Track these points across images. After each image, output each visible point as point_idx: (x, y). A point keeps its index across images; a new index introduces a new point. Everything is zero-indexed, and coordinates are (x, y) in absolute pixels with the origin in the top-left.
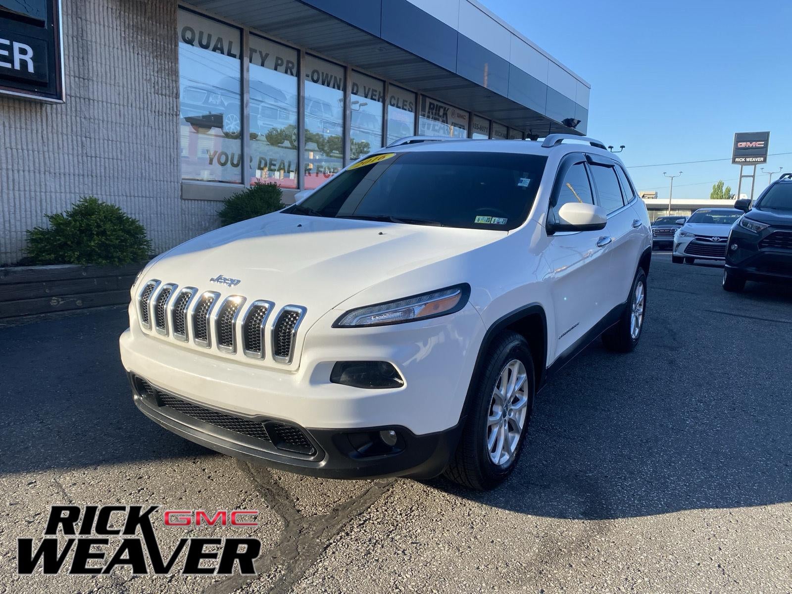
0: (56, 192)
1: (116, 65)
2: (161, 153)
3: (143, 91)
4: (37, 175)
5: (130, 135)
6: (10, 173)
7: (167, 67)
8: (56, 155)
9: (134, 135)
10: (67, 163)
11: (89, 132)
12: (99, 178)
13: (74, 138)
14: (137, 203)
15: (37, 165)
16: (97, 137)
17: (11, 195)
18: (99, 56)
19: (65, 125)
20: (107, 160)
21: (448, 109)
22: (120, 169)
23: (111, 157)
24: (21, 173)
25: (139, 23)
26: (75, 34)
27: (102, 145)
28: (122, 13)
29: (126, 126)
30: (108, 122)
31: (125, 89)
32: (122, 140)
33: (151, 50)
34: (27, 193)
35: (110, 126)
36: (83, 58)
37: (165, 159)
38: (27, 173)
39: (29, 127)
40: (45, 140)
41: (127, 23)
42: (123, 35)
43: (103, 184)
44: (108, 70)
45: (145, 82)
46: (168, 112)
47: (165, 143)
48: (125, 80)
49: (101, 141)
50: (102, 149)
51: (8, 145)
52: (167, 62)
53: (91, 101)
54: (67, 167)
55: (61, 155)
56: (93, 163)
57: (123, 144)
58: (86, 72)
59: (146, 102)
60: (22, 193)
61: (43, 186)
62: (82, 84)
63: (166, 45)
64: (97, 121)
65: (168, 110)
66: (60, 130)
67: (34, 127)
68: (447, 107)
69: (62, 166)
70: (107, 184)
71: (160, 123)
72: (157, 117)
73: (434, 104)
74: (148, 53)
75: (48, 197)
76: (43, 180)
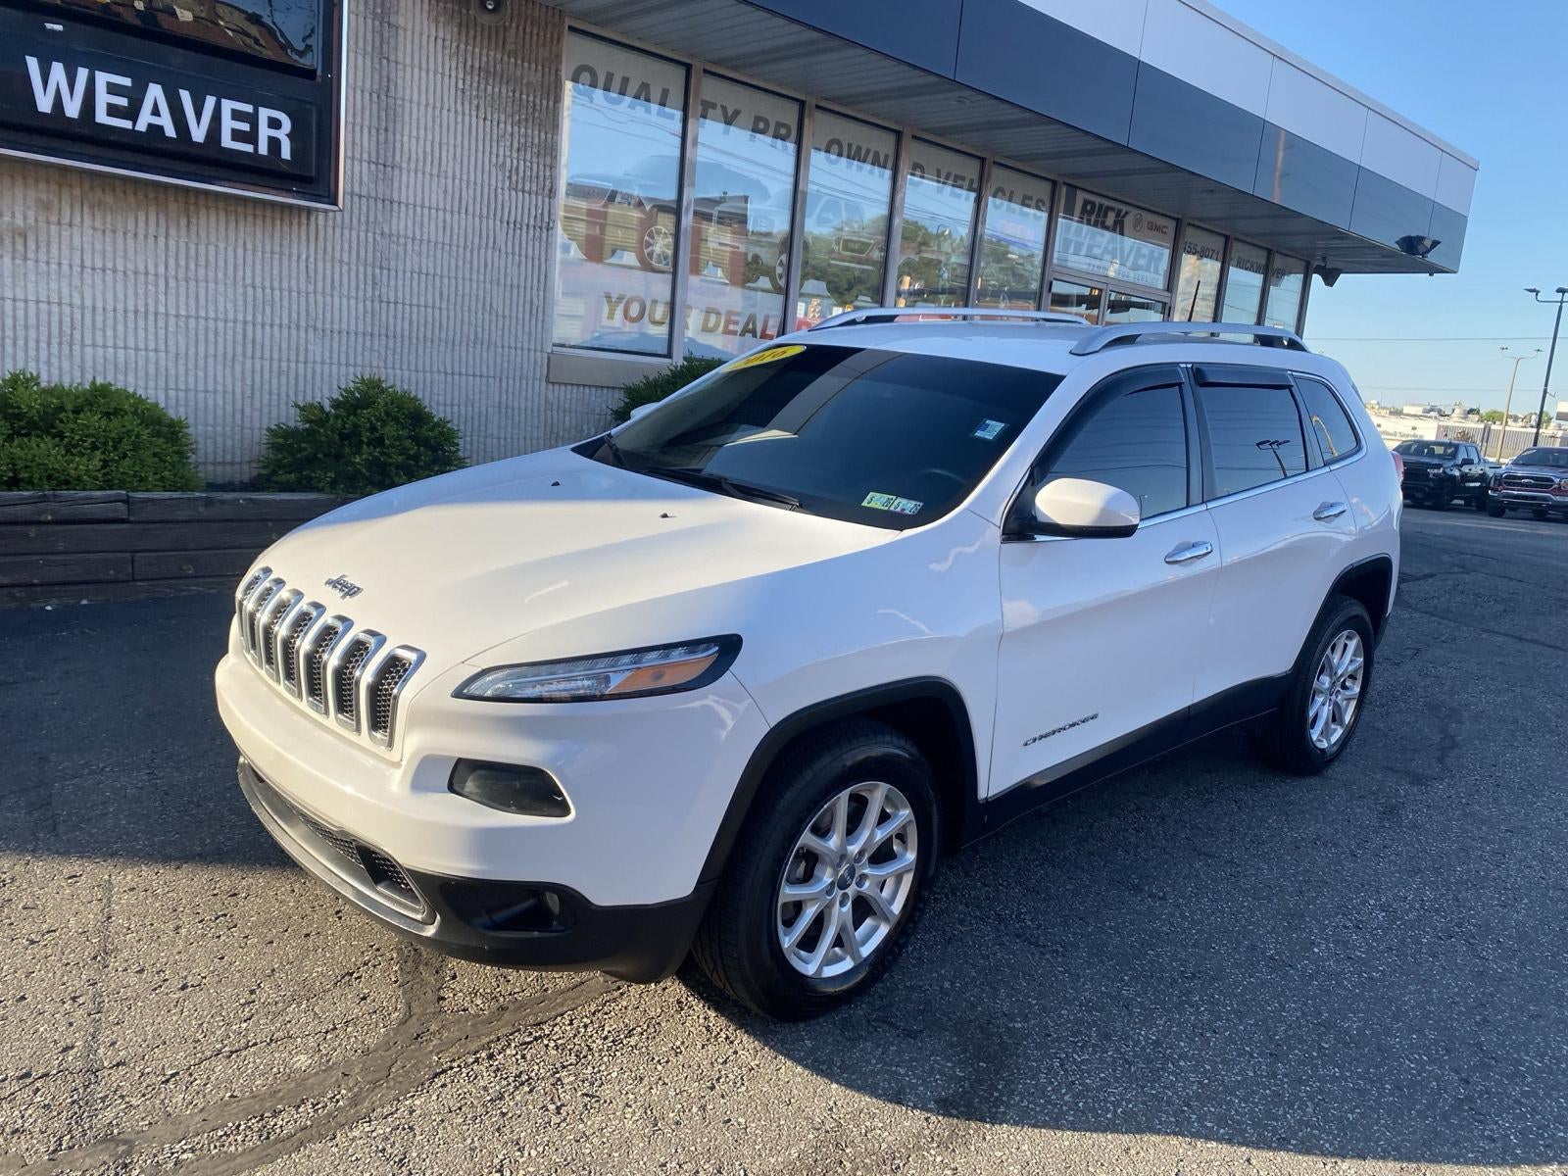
0: (323, 362)
1: (445, 140)
2: (515, 296)
3: (489, 185)
4: (294, 332)
5: (460, 264)
6: (250, 328)
7: (536, 141)
8: (328, 299)
9: (468, 266)
10: (345, 313)
11: (388, 259)
12: (399, 340)
13: (361, 269)
14: (463, 385)
15: (294, 316)
16: (401, 268)
17: (248, 366)
18: (414, 125)
19: (346, 246)
20: (415, 309)
21: (1127, 213)
22: (437, 324)
23: (422, 303)
24: (268, 328)
25: (492, 63)
26: (376, 87)
27: (408, 282)
28: (462, 46)
29: (454, 248)
30: (421, 241)
31: (457, 182)
32: (445, 273)
33: (509, 110)
34: (275, 364)
35: (424, 248)
36: (386, 130)
37: (521, 309)
38: (276, 329)
39: (286, 251)
40: (312, 273)
41: (469, 63)
42: (460, 86)
43: (406, 350)
44: (428, 150)
45: (493, 169)
46: (532, 223)
47: (522, 278)
48: (458, 166)
49: (408, 275)
50: (408, 288)
51: (249, 281)
52: (537, 133)
53: (395, 206)
54: (345, 320)
55: (336, 299)
56: (391, 314)
57: (446, 281)
58: (390, 154)
59: (493, 206)
60: (267, 363)
61: (302, 353)
62: (381, 176)
63: (538, 101)
64: (402, 240)
65: (532, 219)
66: (337, 255)
67: (295, 251)
68: (1125, 208)
69: (337, 319)
70: (413, 351)
71: (517, 242)
72: (511, 232)
73: (1093, 204)
74: (503, 117)
75: (310, 371)
76: (303, 342)
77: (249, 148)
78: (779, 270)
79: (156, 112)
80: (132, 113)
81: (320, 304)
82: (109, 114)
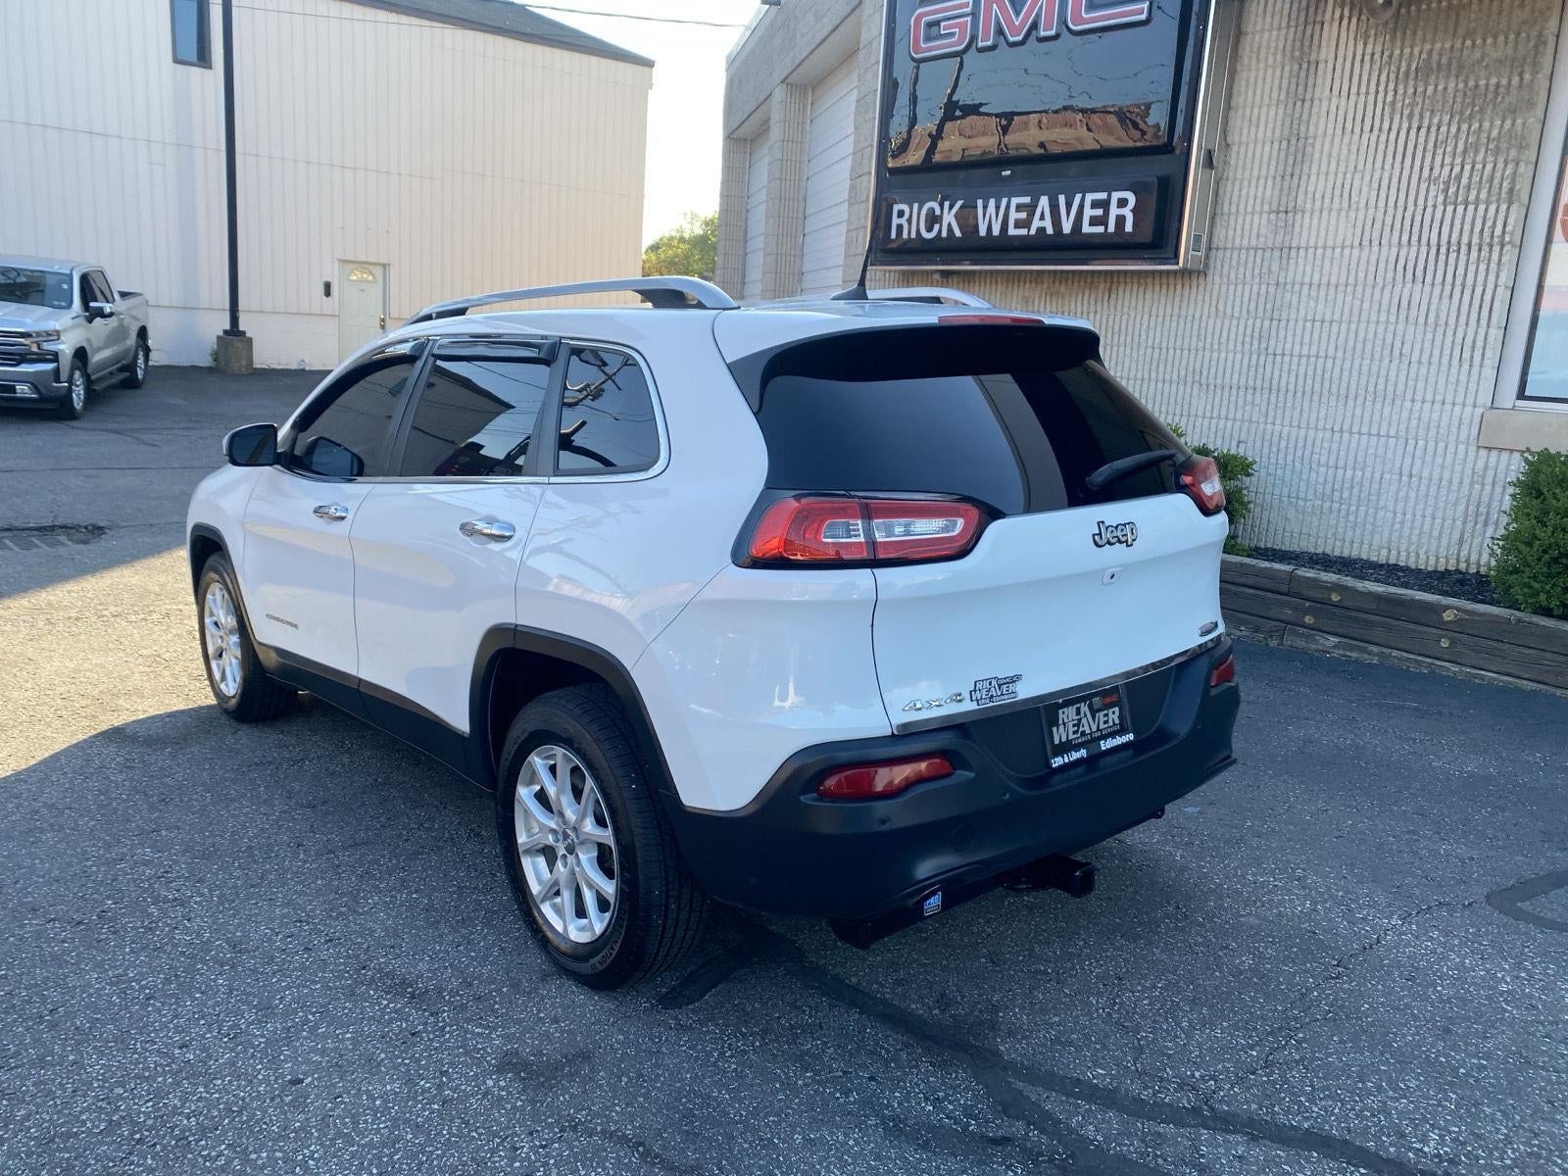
2: (1439, 336)
3: (1415, 206)
4: (1181, 388)
5: (1366, 305)
7: (1496, 133)
8: (1215, 354)
9: (1375, 306)
10: (1229, 368)
11: (1280, 310)
12: (1282, 392)
13: (1250, 322)
14: (1353, 445)
15: (1183, 372)
16: (1293, 316)
18: (1324, 160)
20: (1304, 360)
23: (1312, 353)
25: (1436, 56)
26: (1286, 133)
27: (1299, 332)
28: (1397, 53)
30: (1320, 285)
31: (1370, 211)
33: (1457, 108)
35: (1323, 293)
37: (1446, 352)
41: (1404, 68)
42: (1390, 98)
43: (1289, 405)
45: (1424, 185)
46: (1476, 241)
47: (1453, 314)
48: (1374, 193)
49: (1300, 323)
50: (1298, 338)
52: (1498, 123)
53: (1293, 253)
54: (1228, 375)
55: (1223, 355)
56: (1278, 367)
58: (1292, 199)
62: (1281, 224)
63: (1504, 82)
64: (1297, 288)
65: (1476, 236)
69: (1220, 374)
70: (1298, 405)
71: (1450, 270)
72: (1441, 257)
74: (1447, 118)
76: (1187, 397)
77: (1101, 229)
79: (1042, 218)
80: (1026, 224)
81: (1207, 360)
82: (1016, 227)
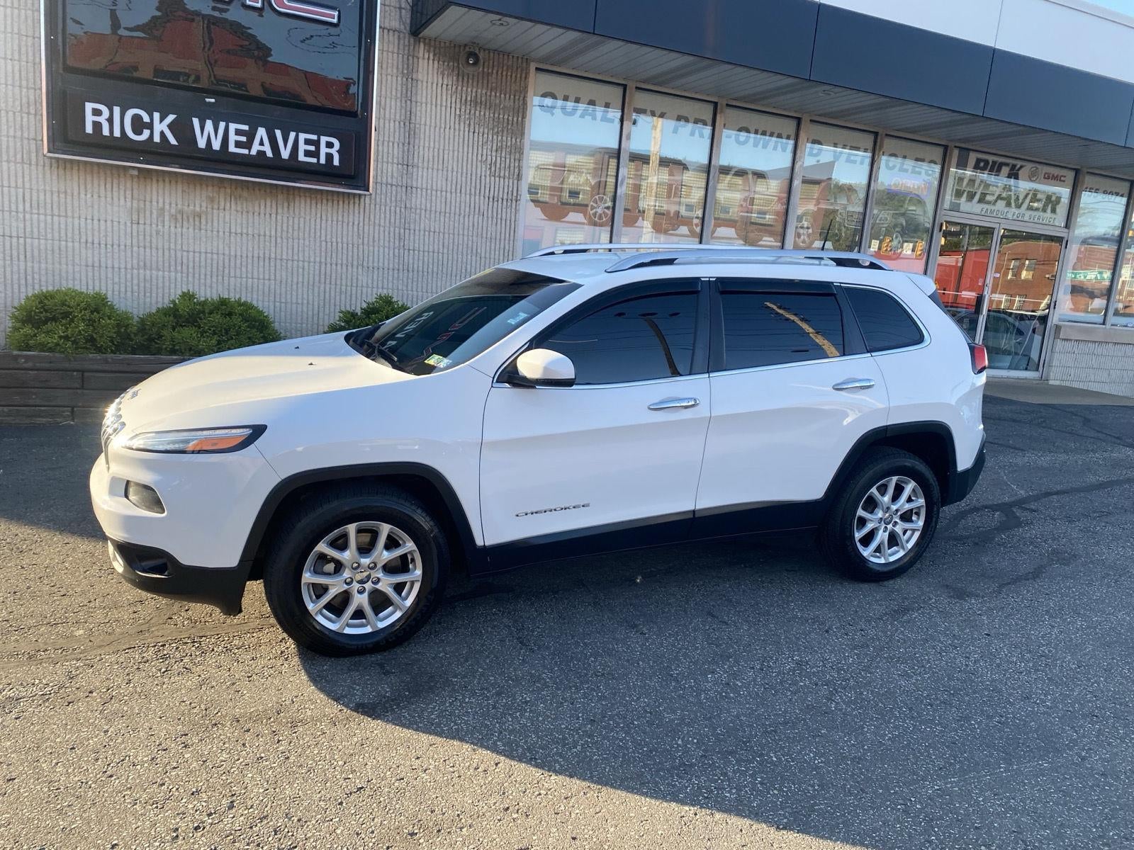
0: (367, 287)
1: (447, 148)
3: (476, 174)
4: (350, 268)
5: (456, 225)
6: (323, 266)
7: (509, 144)
8: (371, 248)
9: (461, 226)
10: (381, 257)
11: (409, 223)
12: (415, 273)
13: (392, 229)
15: (350, 259)
16: (417, 228)
17: (322, 288)
18: (427, 139)
19: (382, 215)
20: (426, 254)
21: (1021, 167)
22: (440, 263)
23: (431, 250)
24: (334, 266)
25: (479, 96)
26: (403, 118)
27: (422, 237)
28: (460, 88)
29: (452, 215)
30: (431, 211)
31: (455, 173)
32: (446, 231)
33: (490, 126)
34: (338, 287)
35: (433, 216)
36: (409, 144)
37: (497, 253)
38: (339, 267)
39: (346, 220)
40: (361, 233)
41: (464, 98)
42: (458, 112)
43: (420, 280)
44: (436, 154)
45: (479, 164)
46: (505, 197)
47: (498, 234)
48: (455, 163)
49: (422, 232)
50: (422, 241)
51: (323, 238)
52: (509, 139)
53: (414, 189)
54: (381, 260)
55: (376, 249)
56: (411, 257)
57: (446, 236)
58: (411, 158)
59: (478, 187)
60: (333, 287)
61: (355, 281)
62: (405, 172)
63: (510, 118)
64: (418, 211)
65: (505, 195)
66: (377, 222)
67: (351, 220)
69: (376, 260)
71: (495, 210)
72: (491, 204)
74: (486, 131)
75: (359, 292)
76: (355, 274)
77: (314, 160)
78: (696, 221)
79: (262, 143)
80: (248, 145)
81: (366, 252)
82: (236, 146)
